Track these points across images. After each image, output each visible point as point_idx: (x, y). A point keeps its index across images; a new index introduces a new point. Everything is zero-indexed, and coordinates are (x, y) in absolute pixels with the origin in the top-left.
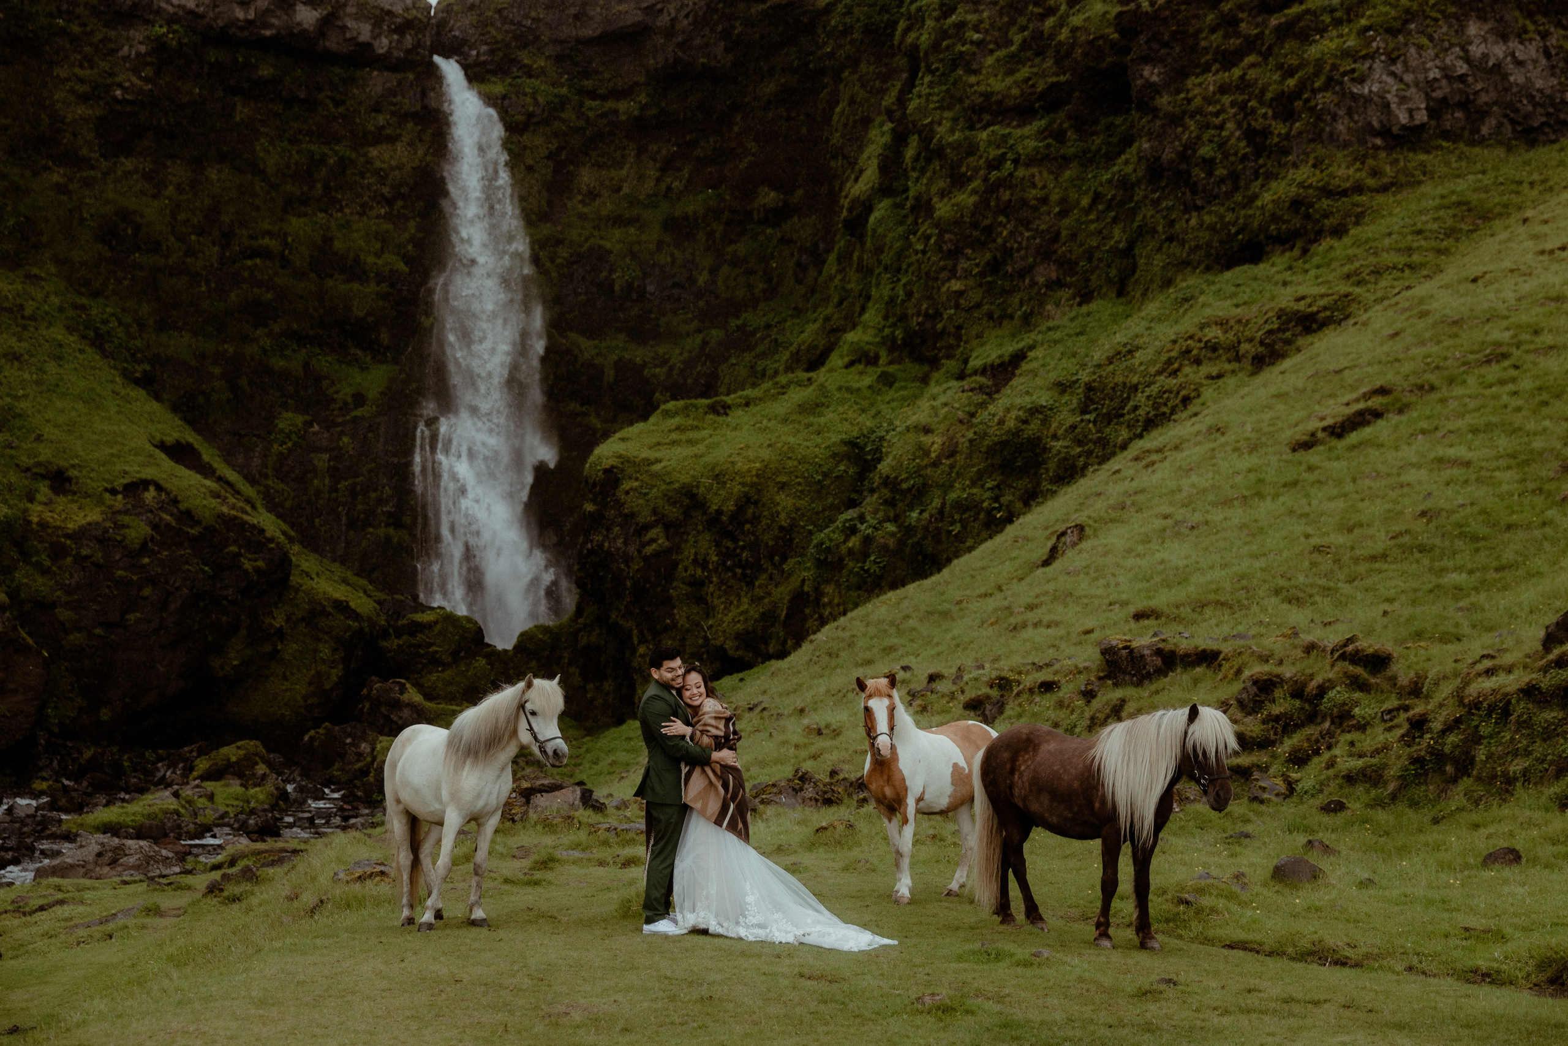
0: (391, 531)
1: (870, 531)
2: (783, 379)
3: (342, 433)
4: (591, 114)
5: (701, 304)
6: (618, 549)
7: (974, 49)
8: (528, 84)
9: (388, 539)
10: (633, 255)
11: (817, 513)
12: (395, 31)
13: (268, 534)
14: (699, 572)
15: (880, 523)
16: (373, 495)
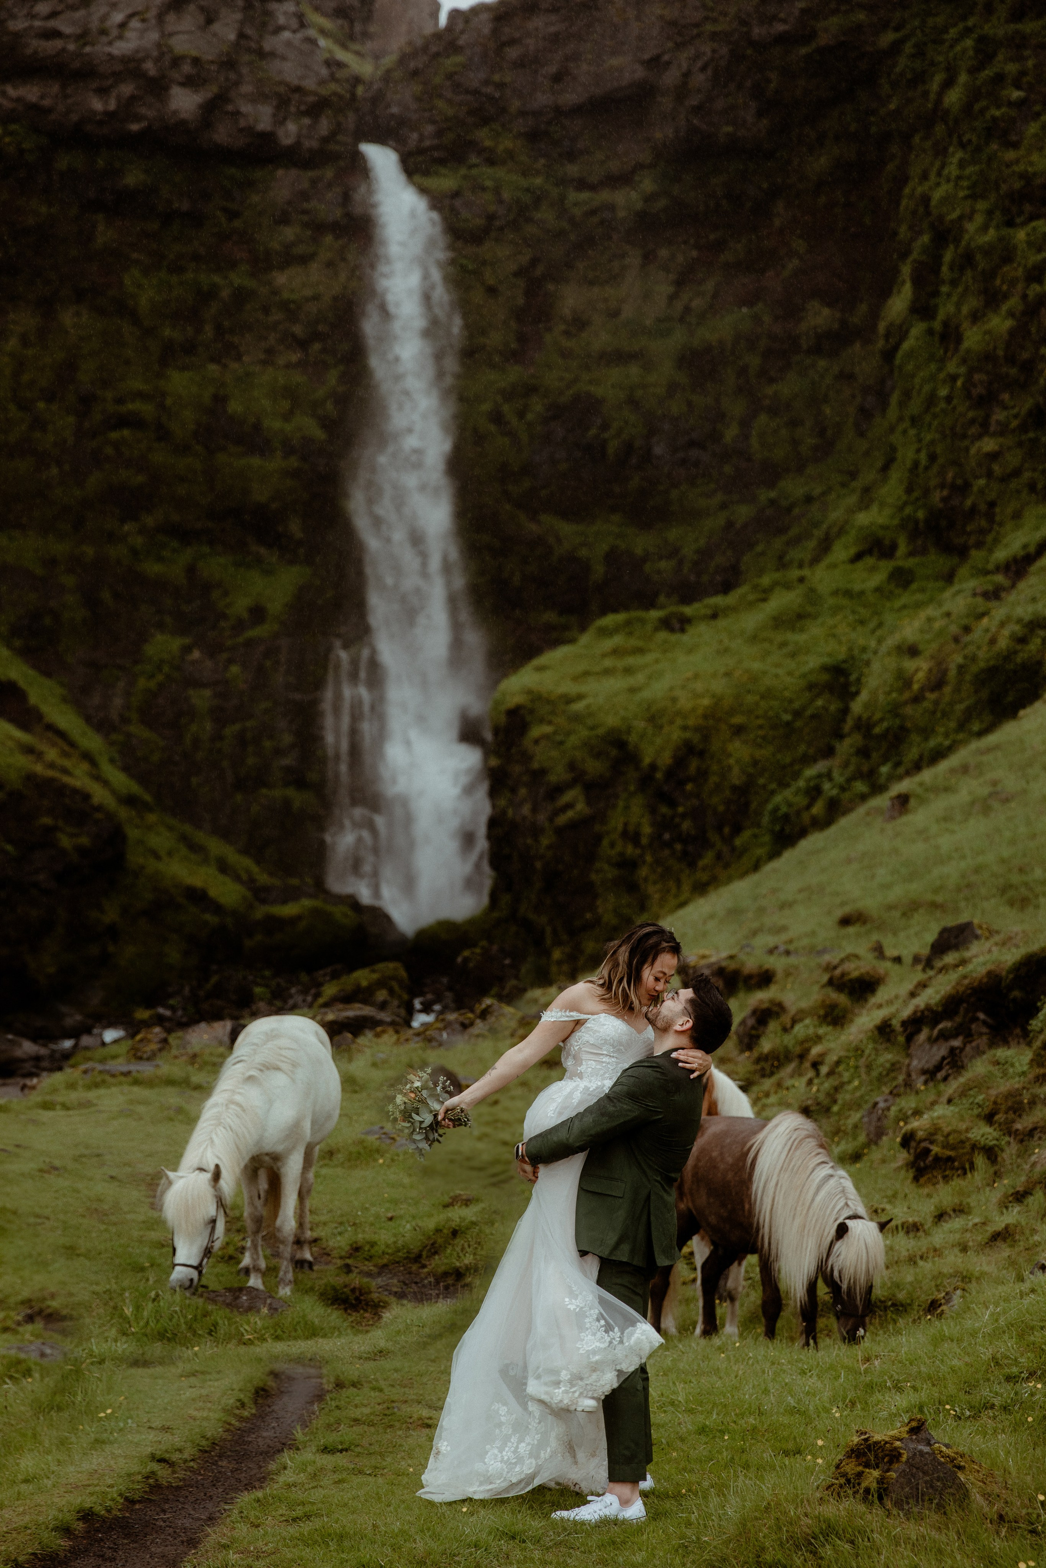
0: (291, 792)
1: (835, 792)
2: (766, 581)
3: (230, 661)
4: (577, 212)
5: (728, 469)
6: (524, 818)
7: (1013, 113)
8: (488, 175)
9: (287, 803)
10: (633, 402)
11: (784, 767)
12: (308, 113)
13: (96, 801)
14: (630, 850)
15: (849, 780)
16: (267, 744)
